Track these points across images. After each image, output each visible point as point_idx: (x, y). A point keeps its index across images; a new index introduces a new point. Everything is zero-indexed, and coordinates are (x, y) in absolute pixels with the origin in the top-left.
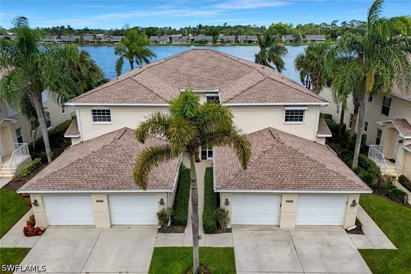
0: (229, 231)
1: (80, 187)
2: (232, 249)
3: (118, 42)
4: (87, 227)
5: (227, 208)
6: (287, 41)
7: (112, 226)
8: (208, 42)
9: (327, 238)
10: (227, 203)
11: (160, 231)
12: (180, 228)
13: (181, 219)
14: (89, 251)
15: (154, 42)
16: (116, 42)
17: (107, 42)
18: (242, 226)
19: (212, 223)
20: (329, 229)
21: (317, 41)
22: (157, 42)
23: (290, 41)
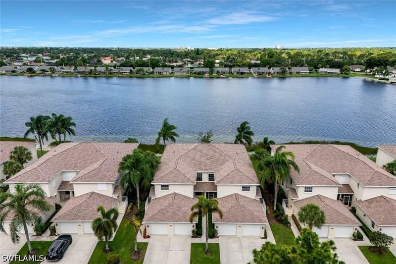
0: (218, 237)
1: (164, 221)
2: (219, 244)
3: (126, 73)
4: (165, 235)
5: (217, 229)
6: (274, 73)
7: (174, 235)
8: (205, 73)
9: (253, 240)
10: (217, 227)
11: (192, 237)
12: (199, 236)
13: (200, 233)
14: (168, 244)
15: (159, 73)
16: (125, 73)
17: (117, 72)
18: (223, 236)
19: (211, 234)
20: (254, 237)
21: (302, 73)
22: (161, 73)
23: (278, 73)
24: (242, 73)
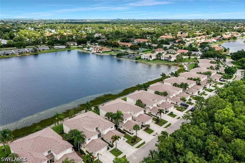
6: (29, 52)
21: (45, 50)
23: (32, 51)
24: (8, 54)
